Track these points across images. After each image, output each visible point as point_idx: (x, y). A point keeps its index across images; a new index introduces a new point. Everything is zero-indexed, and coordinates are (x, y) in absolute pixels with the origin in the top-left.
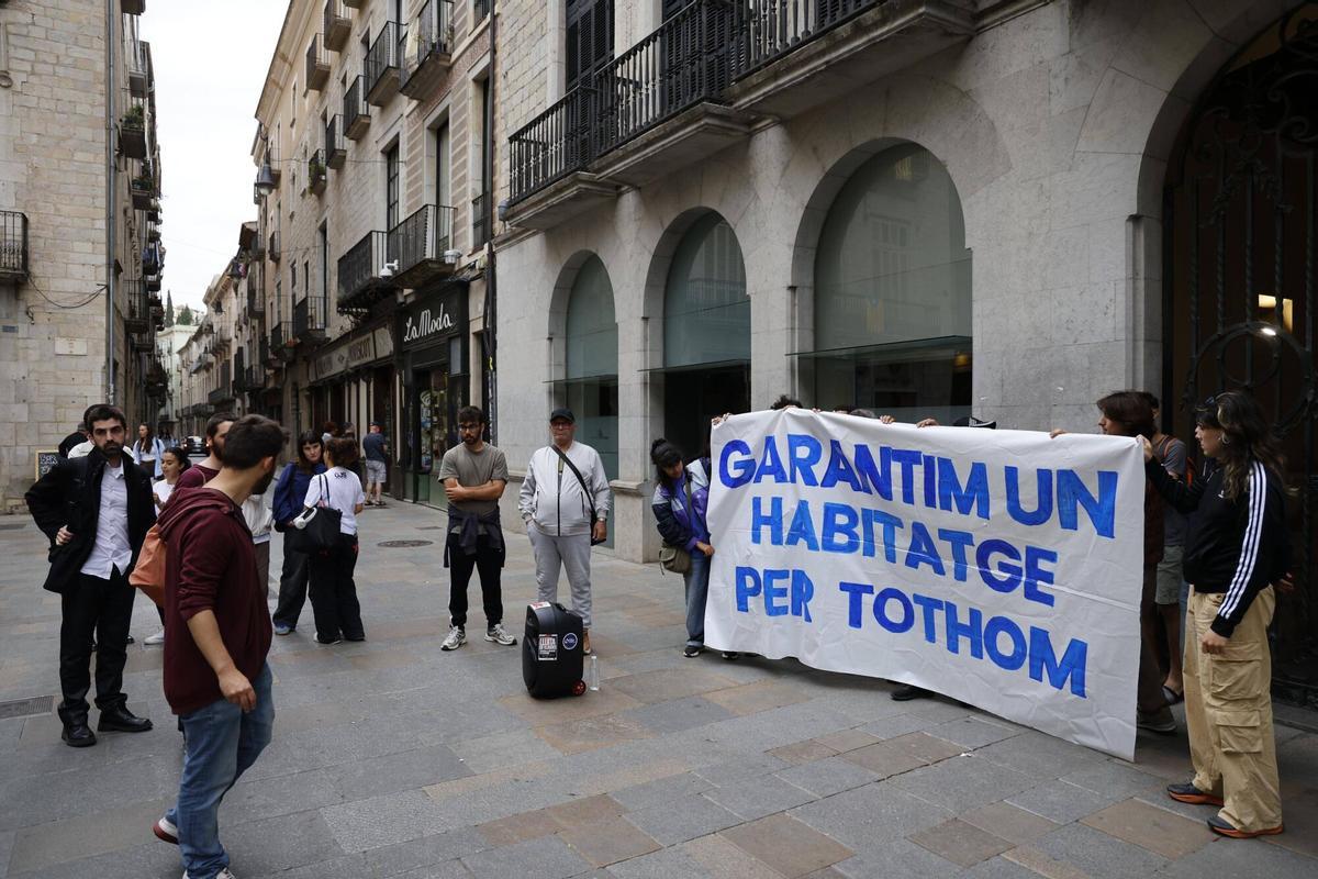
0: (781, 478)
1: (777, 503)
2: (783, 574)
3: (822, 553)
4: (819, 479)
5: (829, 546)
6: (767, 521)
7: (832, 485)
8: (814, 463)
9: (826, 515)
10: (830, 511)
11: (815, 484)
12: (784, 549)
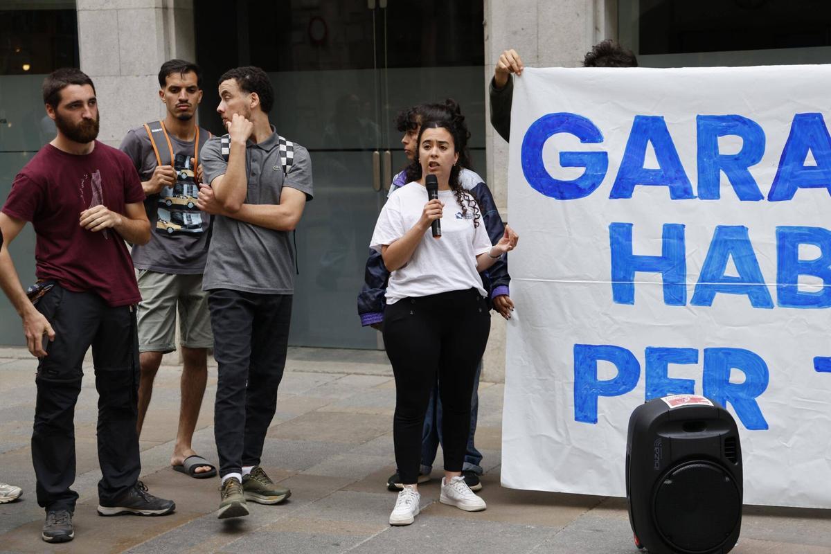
0: (681, 192)
1: (674, 234)
2: (685, 356)
3: (778, 311)
4: (765, 188)
5: (791, 298)
6: (647, 265)
7: (788, 196)
8: (754, 162)
9: (781, 248)
10: (788, 240)
11: (758, 197)
12: (689, 313)
